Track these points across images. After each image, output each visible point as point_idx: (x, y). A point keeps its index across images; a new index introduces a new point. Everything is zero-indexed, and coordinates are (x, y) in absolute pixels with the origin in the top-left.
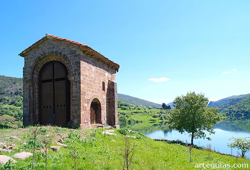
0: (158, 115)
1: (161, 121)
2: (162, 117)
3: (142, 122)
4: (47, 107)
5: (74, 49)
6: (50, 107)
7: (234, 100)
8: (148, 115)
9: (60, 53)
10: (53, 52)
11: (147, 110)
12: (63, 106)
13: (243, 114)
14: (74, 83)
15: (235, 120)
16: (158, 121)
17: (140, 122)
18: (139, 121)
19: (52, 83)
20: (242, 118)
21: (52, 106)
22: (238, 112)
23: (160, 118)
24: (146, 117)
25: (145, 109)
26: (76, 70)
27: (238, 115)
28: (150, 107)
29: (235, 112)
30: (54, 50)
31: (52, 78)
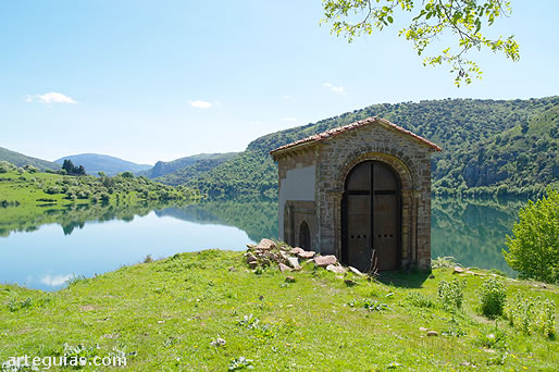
0: (60, 188)
1: (68, 202)
2: (70, 194)
3: (18, 204)
4: (359, 237)
5: (421, 150)
6: (365, 236)
7: (204, 162)
8: (31, 188)
9: (401, 154)
10: (387, 149)
11: (26, 174)
12: (389, 237)
13: (223, 190)
14: (420, 204)
15: (209, 200)
16: (60, 201)
17: (12, 204)
18: (9, 201)
19: (370, 196)
20: (222, 198)
21: (368, 236)
22: (215, 186)
23: (65, 195)
24: (26, 191)
25: (20, 172)
26: (423, 184)
27: (214, 192)
28: (31, 167)
29: (209, 186)
30: (390, 146)
31: (370, 189)
